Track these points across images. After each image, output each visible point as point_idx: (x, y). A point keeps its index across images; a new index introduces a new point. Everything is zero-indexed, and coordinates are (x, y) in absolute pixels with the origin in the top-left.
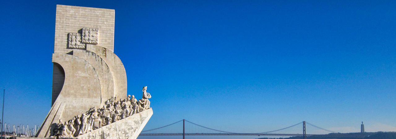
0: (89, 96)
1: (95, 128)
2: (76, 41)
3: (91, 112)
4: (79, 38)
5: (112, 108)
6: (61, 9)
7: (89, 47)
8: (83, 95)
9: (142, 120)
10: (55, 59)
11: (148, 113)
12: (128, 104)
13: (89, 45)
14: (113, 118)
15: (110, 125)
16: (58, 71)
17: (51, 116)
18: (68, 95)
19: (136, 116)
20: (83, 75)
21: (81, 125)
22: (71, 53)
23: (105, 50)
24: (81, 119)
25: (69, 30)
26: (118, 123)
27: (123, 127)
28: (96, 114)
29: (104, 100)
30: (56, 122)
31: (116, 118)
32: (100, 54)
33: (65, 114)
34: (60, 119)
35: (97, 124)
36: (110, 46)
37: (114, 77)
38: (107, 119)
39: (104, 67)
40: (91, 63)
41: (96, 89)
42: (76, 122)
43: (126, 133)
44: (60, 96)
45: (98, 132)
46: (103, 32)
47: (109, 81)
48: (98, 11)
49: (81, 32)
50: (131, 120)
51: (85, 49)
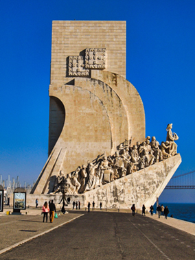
0: (96, 140)
1: (104, 182)
2: (78, 67)
3: (99, 161)
4: (81, 62)
5: (126, 154)
6: (57, 25)
7: (95, 74)
8: (89, 138)
9: (167, 171)
10: (53, 93)
11: (175, 162)
12: (147, 148)
13: (95, 70)
14: (128, 168)
15: (125, 178)
16: (56, 107)
17: (50, 167)
18: (70, 138)
19: (159, 166)
20: (88, 111)
21: (88, 179)
22: (72, 83)
23: (115, 76)
24: (88, 170)
25: (69, 53)
26: (135, 175)
27: (142, 181)
28: (106, 163)
29: (115, 144)
30: (56, 174)
31: (132, 168)
32: (109, 81)
33: (66, 162)
34: (61, 170)
35: (107, 177)
36: (123, 75)
37: (127, 112)
38: (120, 170)
39: (115, 100)
40: (98, 93)
41: (106, 129)
42: (81, 174)
43: (145, 189)
44: (60, 139)
45: (109, 187)
46: (112, 52)
47: (121, 118)
48: (105, 25)
49: (83, 54)
50: (152, 171)
51: (89, 76)
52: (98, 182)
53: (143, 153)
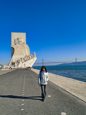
0: (21, 55)
1: (22, 63)
2: (17, 41)
3: (21, 59)
4: (17, 40)
5: (26, 57)
6: (12, 33)
7: (20, 43)
8: (19, 55)
9: (34, 60)
10: (12, 46)
11: (35, 59)
12: (30, 56)
14: (27, 60)
15: (26, 62)
16: (12, 49)
17: (12, 60)
18: (16, 55)
19: (33, 59)
20: (19, 50)
21: (19, 62)
22: (16, 44)
23: (24, 43)
24: (19, 61)
25: (15, 39)
27: (29, 62)
28: (23, 59)
29: (24, 56)
30: (13, 62)
32: (23, 44)
33: (15, 59)
34: (14, 61)
35: (23, 62)
36: (25, 43)
38: (25, 60)
39: (24, 48)
40: (21, 46)
41: (22, 53)
42: (18, 61)
43: (30, 64)
44: (13, 55)
45: (23, 64)
46: (23, 39)
47: (25, 51)
48: (22, 33)
49: (18, 39)
50: (31, 60)
51: (19, 43)
52: (21, 63)
53: (29, 57)
